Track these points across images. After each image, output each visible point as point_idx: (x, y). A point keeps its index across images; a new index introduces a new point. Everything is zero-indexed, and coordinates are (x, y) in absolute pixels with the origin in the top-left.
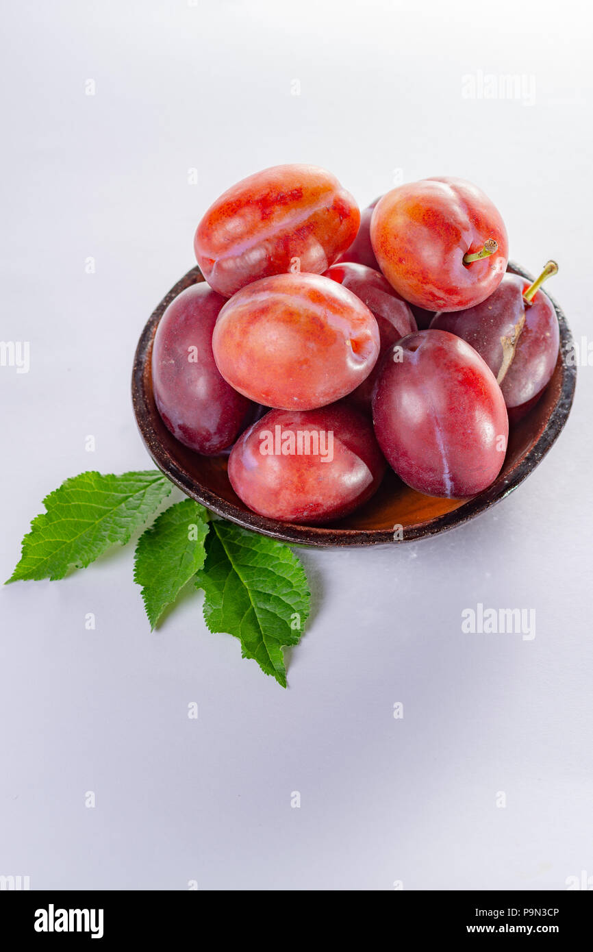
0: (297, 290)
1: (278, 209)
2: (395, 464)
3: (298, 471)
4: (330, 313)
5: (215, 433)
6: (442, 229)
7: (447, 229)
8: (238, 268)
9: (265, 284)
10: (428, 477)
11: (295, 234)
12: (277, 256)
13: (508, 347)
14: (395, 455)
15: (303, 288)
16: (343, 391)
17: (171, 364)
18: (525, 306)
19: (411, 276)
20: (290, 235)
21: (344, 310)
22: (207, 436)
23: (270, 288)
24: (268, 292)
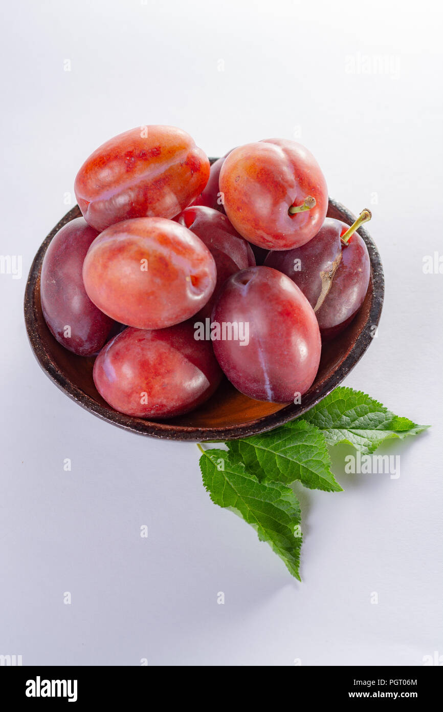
0: (148, 233)
1: (140, 164)
2: (227, 374)
3: (146, 378)
4: (174, 254)
5: (86, 341)
6: (271, 186)
7: (276, 186)
8: (107, 210)
9: (125, 226)
10: (254, 386)
11: (153, 184)
12: (137, 202)
13: (327, 280)
14: (226, 367)
15: (154, 232)
16: (184, 317)
17: (53, 283)
18: (342, 246)
19: (247, 222)
20: (149, 185)
21: (186, 252)
22: (80, 342)
23: (129, 231)
24: (126, 234)
